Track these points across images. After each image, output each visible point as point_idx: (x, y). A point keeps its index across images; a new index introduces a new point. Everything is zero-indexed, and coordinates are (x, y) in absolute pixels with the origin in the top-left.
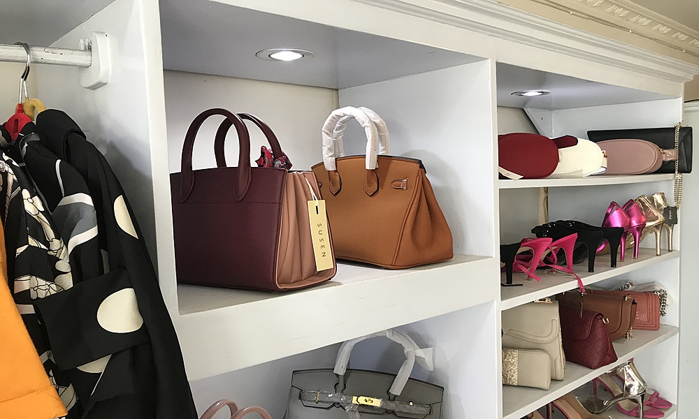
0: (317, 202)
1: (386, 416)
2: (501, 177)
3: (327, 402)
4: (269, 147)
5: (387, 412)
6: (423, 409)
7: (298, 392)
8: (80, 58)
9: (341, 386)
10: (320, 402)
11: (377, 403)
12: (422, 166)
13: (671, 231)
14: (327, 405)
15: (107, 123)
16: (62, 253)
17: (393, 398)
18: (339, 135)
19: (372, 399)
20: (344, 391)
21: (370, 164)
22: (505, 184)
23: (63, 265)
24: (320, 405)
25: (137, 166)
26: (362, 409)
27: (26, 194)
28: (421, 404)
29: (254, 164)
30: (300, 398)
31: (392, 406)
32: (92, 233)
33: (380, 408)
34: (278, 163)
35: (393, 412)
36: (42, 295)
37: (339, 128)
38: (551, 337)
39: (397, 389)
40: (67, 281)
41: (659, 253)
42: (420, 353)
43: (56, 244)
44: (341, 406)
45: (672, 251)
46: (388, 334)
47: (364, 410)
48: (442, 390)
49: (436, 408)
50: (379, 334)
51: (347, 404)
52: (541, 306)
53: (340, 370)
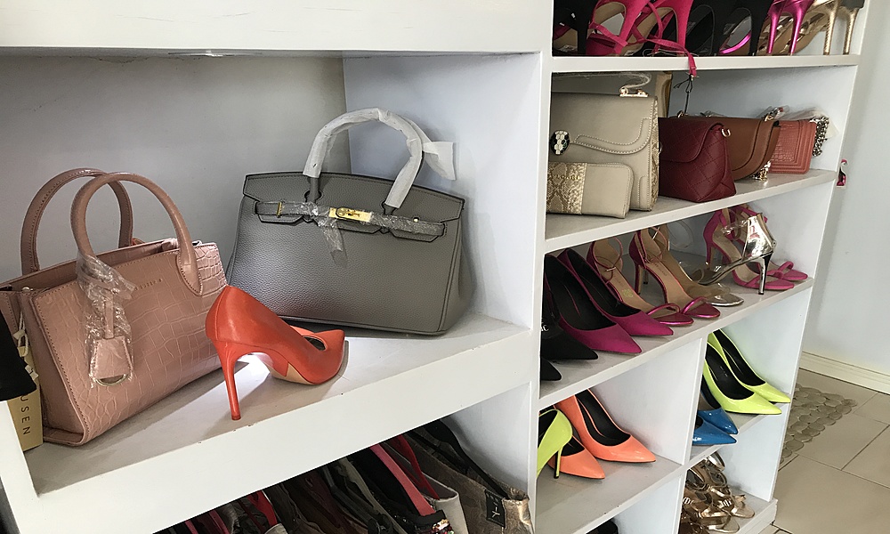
1: (380, 236)
3: (293, 215)
5: (381, 230)
6: (433, 227)
7: (251, 203)
9: (314, 194)
10: (284, 215)
11: (365, 217)
13: (852, 20)
14: (294, 219)
17: (386, 211)
19: (357, 212)
20: (319, 202)
24: (283, 219)
26: (342, 225)
28: (430, 221)
30: (256, 212)
31: (386, 222)
33: (371, 225)
35: (389, 231)
38: (638, 146)
39: (395, 198)
41: (827, 51)
42: (430, 147)
44: (313, 221)
45: (848, 53)
46: (381, 116)
47: (347, 226)
48: (462, 202)
49: (452, 227)
50: (367, 114)
51: (323, 217)
52: (627, 103)
53: (312, 171)
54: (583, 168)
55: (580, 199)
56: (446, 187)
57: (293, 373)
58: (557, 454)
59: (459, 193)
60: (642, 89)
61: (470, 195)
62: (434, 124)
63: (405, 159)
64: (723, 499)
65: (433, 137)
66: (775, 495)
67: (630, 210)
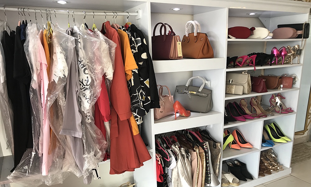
0: (179, 42)
1: (197, 96)
2: (229, 38)
4: (170, 31)
7: (177, 90)
8: (136, 14)
9: (187, 89)
11: (195, 93)
12: (206, 35)
14: (183, 93)
15: (140, 26)
16: (137, 46)
17: (198, 92)
18: (190, 27)
21: (195, 35)
22: (230, 40)
23: (136, 49)
25: (146, 34)
26: (191, 94)
27: (132, 37)
28: (206, 94)
29: (167, 34)
30: (178, 92)
31: (198, 94)
32: (141, 44)
34: (172, 34)
36: (134, 52)
37: (190, 26)
38: (245, 82)
39: (200, 90)
40: (137, 51)
42: (206, 82)
43: (136, 45)
45: (299, 64)
46: (199, 77)
47: (192, 94)
48: (211, 91)
49: (209, 95)
50: (196, 77)
51: (188, 93)
52: (243, 75)
53: (187, 85)
54: (234, 86)
55: (234, 91)
56: (209, 88)
57: (183, 115)
58: (230, 143)
59: (211, 89)
60: (246, 72)
61: (213, 90)
62: (208, 78)
63: (202, 84)
64: (276, 165)
65: (207, 80)
66: (291, 167)
67: (243, 94)
